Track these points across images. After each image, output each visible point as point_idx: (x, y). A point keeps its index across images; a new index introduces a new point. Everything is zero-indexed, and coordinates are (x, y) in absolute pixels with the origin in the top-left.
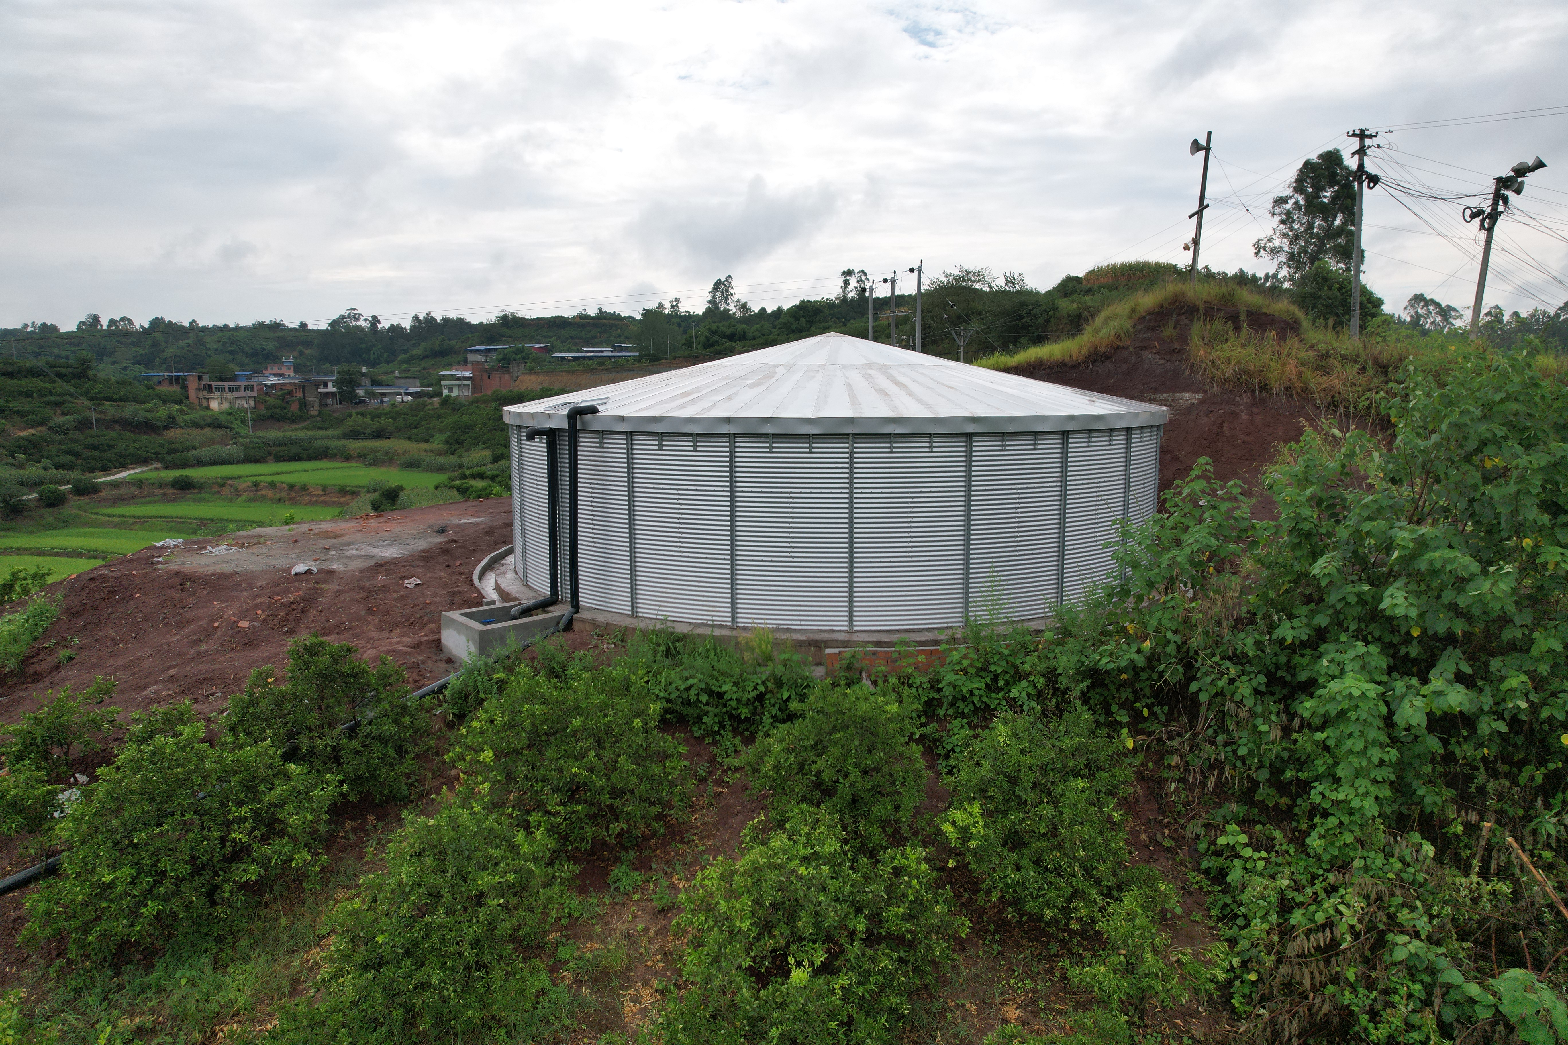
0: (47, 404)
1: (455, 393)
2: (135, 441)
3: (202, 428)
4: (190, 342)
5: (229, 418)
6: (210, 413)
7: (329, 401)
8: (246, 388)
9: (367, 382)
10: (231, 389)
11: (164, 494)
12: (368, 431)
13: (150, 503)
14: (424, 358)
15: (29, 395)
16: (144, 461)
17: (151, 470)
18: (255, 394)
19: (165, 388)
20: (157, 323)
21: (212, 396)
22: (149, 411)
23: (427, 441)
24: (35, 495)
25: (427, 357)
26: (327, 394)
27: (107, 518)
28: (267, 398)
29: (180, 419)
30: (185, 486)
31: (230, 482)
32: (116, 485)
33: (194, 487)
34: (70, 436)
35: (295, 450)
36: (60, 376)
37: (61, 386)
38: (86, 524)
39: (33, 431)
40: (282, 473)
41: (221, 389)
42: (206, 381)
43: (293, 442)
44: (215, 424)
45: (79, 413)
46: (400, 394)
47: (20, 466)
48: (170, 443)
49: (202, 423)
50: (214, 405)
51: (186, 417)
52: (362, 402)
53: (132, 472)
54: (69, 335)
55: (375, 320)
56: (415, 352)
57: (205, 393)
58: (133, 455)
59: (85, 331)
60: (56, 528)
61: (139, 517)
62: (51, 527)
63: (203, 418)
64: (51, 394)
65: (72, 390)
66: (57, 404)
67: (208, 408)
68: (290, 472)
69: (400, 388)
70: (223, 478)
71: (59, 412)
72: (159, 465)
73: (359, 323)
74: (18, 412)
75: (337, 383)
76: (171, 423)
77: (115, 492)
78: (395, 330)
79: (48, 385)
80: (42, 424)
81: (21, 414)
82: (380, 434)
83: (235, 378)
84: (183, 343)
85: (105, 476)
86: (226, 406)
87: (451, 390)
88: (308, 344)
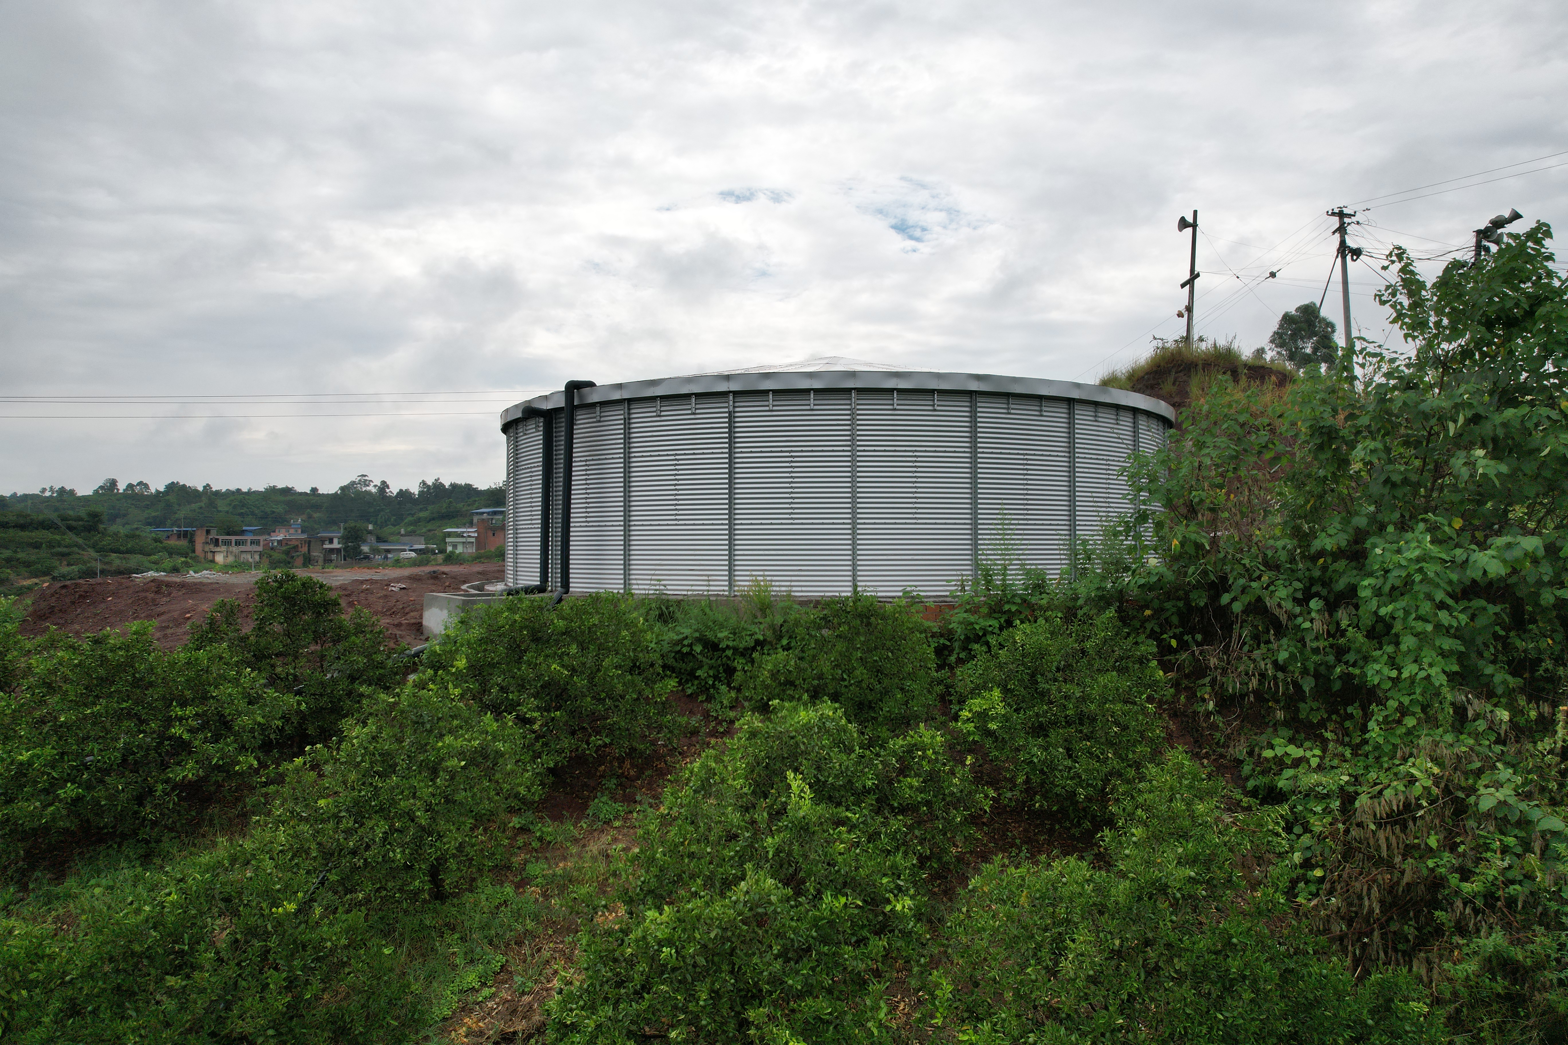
0: (53, 554)
1: (459, 550)
4: (203, 504)
6: (214, 565)
7: (334, 557)
8: (252, 542)
9: (372, 539)
10: (238, 543)
14: (431, 520)
15: (37, 546)
18: (260, 549)
19: (173, 542)
20: (172, 487)
21: (218, 549)
22: (155, 562)
25: (434, 519)
26: (332, 551)
28: (272, 553)
36: (70, 528)
37: (70, 537)
39: (36, 580)
41: (227, 543)
42: (213, 535)
45: (85, 563)
46: (405, 550)
50: (219, 558)
52: (367, 557)
54: (85, 498)
55: (385, 485)
56: (422, 514)
57: (212, 547)
59: (103, 494)
64: (59, 545)
65: (80, 541)
66: (63, 555)
67: (213, 560)
69: (404, 544)
71: (65, 562)
73: (368, 488)
74: (24, 563)
75: (344, 539)
78: (404, 494)
79: (58, 537)
80: (46, 574)
81: (27, 564)
83: (243, 532)
84: (194, 506)
86: (231, 559)
87: (455, 546)
88: (316, 507)
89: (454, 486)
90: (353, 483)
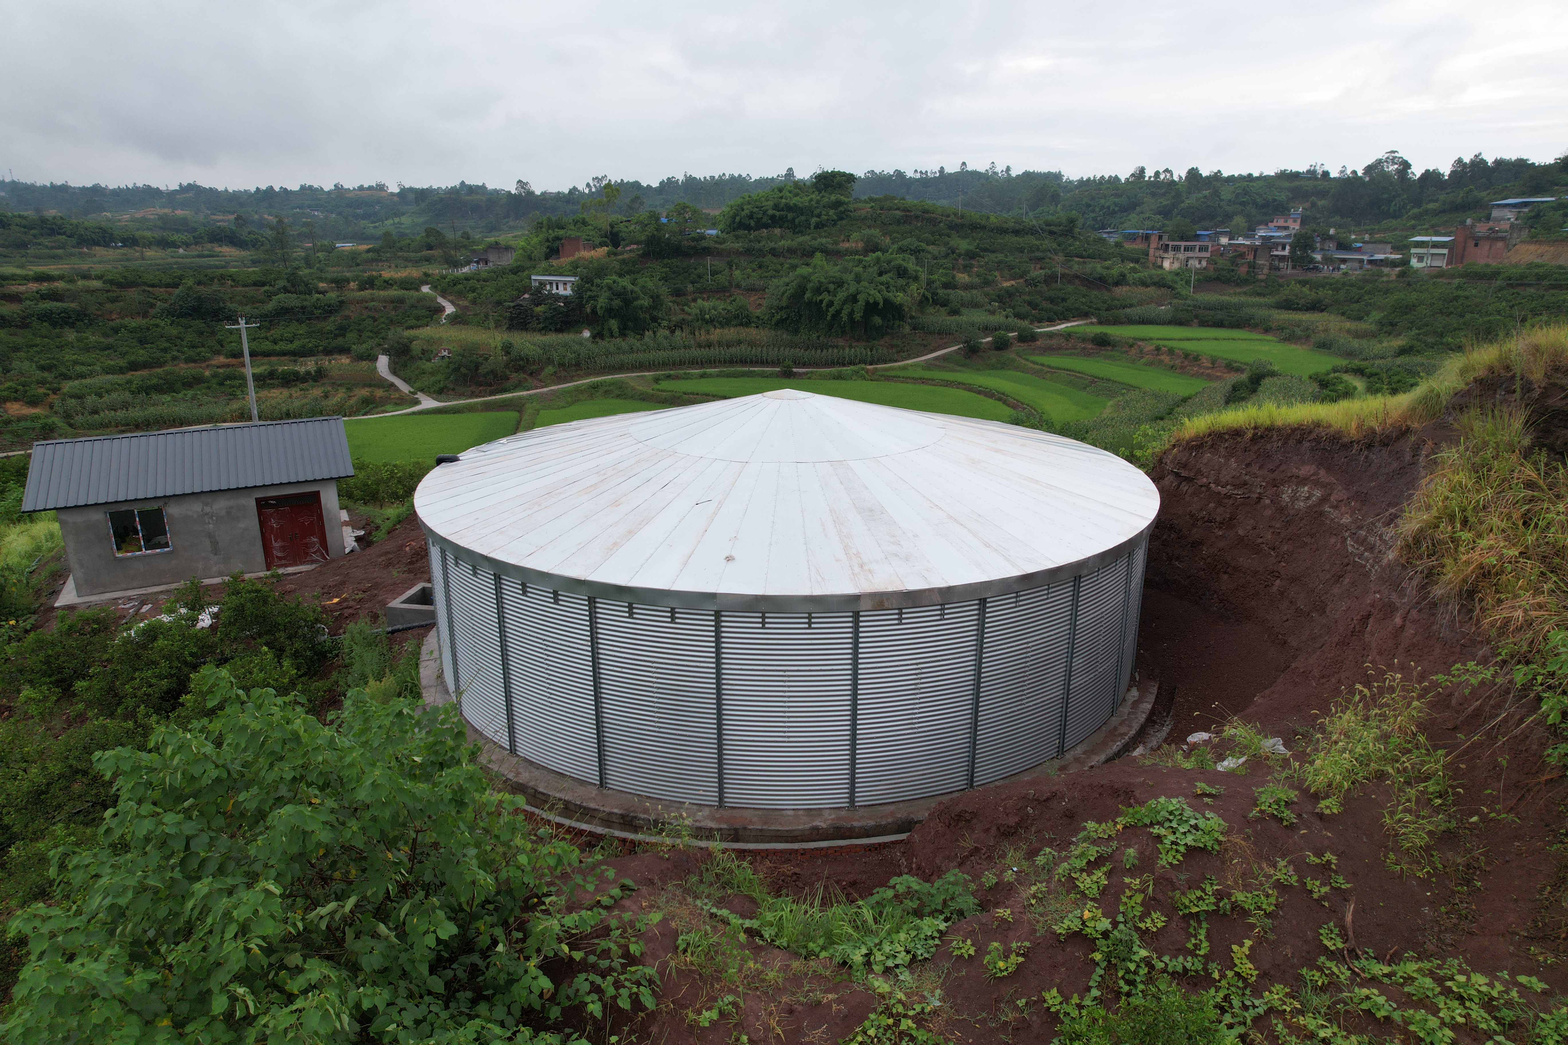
0: (1032, 259)
1: (1424, 263)
2: (1084, 296)
3: (1147, 286)
5: (1175, 278)
6: (1160, 272)
7: (1282, 265)
8: (1203, 249)
9: (1330, 245)
10: (1186, 249)
11: (1084, 348)
12: (1302, 301)
13: (1071, 355)
15: (1022, 250)
16: (1085, 315)
17: (1086, 324)
18: (1208, 255)
21: (1166, 255)
22: (1108, 268)
23: (1360, 319)
24: (989, 339)
26: (1281, 257)
27: (1031, 365)
28: (1219, 259)
29: (1130, 277)
30: (1102, 342)
31: (1140, 343)
32: (1051, 335)
33: (1109, 344)
34: (1038, 288)
35: (1220, 315)
37: (1048, 243)
38: (1017, 368)
39: (1013, 282)
40: (1192, 339)
41: (1176, 249)
42: (1165, 240)
43: (1222, 307)
44: (1161, 284)
45: (1052, 268)
47: (993, 313)
48: (1113, 299)
49: (1149, 281)
50: (1166, 264)
51: (1136, 276)
52: (1315, 268)
53: (1069, 325)
57: (1161, 252)
58: (1077, 309)
60: (996, 369)
61: (1053, 368)
62: (993, 367)
63: (1151, 277)
64: (1038, 249)
65: (1055, 246)
66: (1040, 259)
67: (1161, 267)
68: (1199, 339)
69: (1364, 254)
70: (1136, 339)
71: (1038, 266)
72: (1094, 320)
75: (1292, 247)
76: (1121, 280)
77: (1048, 342)
79: (1037, 243)
80: (1021, 277)
81: (1011, 267)
82: (1315, 307)
83: (1197, 237)
85: (1048, 326)
86: (1176, 265)
87: (1420, 259)
89: (1499, 163)
90: (1379, 162)
